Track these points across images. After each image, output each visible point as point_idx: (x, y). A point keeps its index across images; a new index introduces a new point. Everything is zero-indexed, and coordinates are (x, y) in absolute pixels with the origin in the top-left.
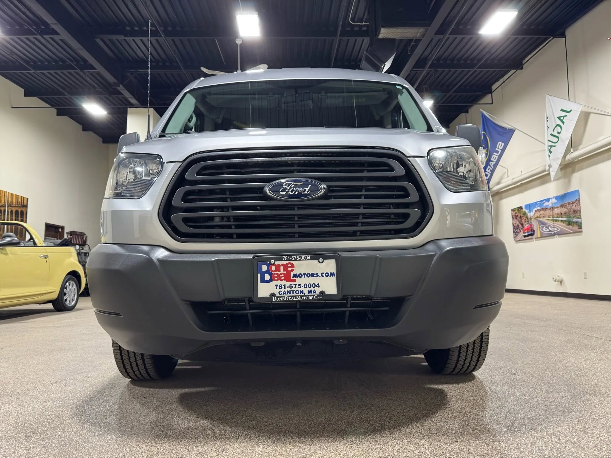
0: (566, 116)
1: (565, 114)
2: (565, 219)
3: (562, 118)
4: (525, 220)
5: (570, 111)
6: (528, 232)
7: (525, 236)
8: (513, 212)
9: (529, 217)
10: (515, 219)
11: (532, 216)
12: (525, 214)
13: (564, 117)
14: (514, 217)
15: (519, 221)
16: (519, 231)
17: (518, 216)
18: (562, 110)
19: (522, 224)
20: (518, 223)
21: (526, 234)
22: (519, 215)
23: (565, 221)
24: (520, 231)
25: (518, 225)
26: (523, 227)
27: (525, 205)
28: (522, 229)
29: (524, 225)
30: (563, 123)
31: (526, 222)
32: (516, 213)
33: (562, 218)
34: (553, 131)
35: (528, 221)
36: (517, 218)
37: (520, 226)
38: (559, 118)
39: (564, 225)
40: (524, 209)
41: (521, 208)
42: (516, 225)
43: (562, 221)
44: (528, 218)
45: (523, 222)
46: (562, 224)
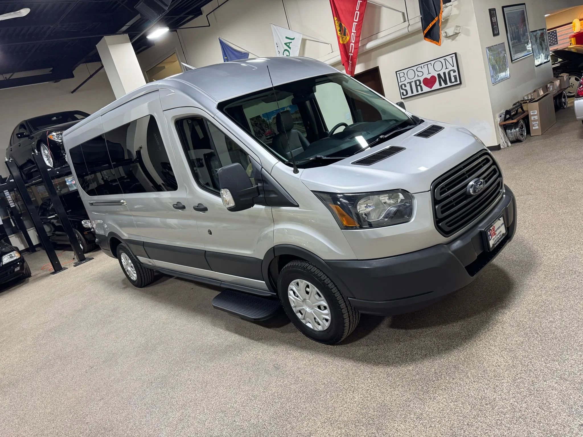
0: (291, 42)
1: (290, 41)
2: (300, 122)
3: (288, 44)
4: (265, 126)
5: (294, 39)
6: (269, 136)
7: (268, 139)
8: (252, 121)
9: (268, 123)
10: (255, 126)
11: (271, 123)
12: (264, 121)
13: (289, 43)
14: (253, 125)
15: (259, 127)
16: (261, 135)
17: (257, 123)
18: (287, 38)
19: (263, 130)
20: (258, 129)
21: (269, 137)
22: (259, 123)
23: (300, 123)
24: (263, 135)
25: (259, 131)
26: (265, 132)
27: (263, 114)
28: (263, 133)
29: (265, 130)
30: (290, 48)
31: (266, 128)
32: (255, 122)
33: (297, 121)
34: (283, 55)
35: (268, 127)
36: (257, 125)
37: (262, 132)
38: (286, 44)
39: (301, 126)
40: (262, 118)
41: (259, 117)
42: (257, 131)
43: (298, 124)
44: (267, 125)
45: (264, 128)
46: (298, 126)
